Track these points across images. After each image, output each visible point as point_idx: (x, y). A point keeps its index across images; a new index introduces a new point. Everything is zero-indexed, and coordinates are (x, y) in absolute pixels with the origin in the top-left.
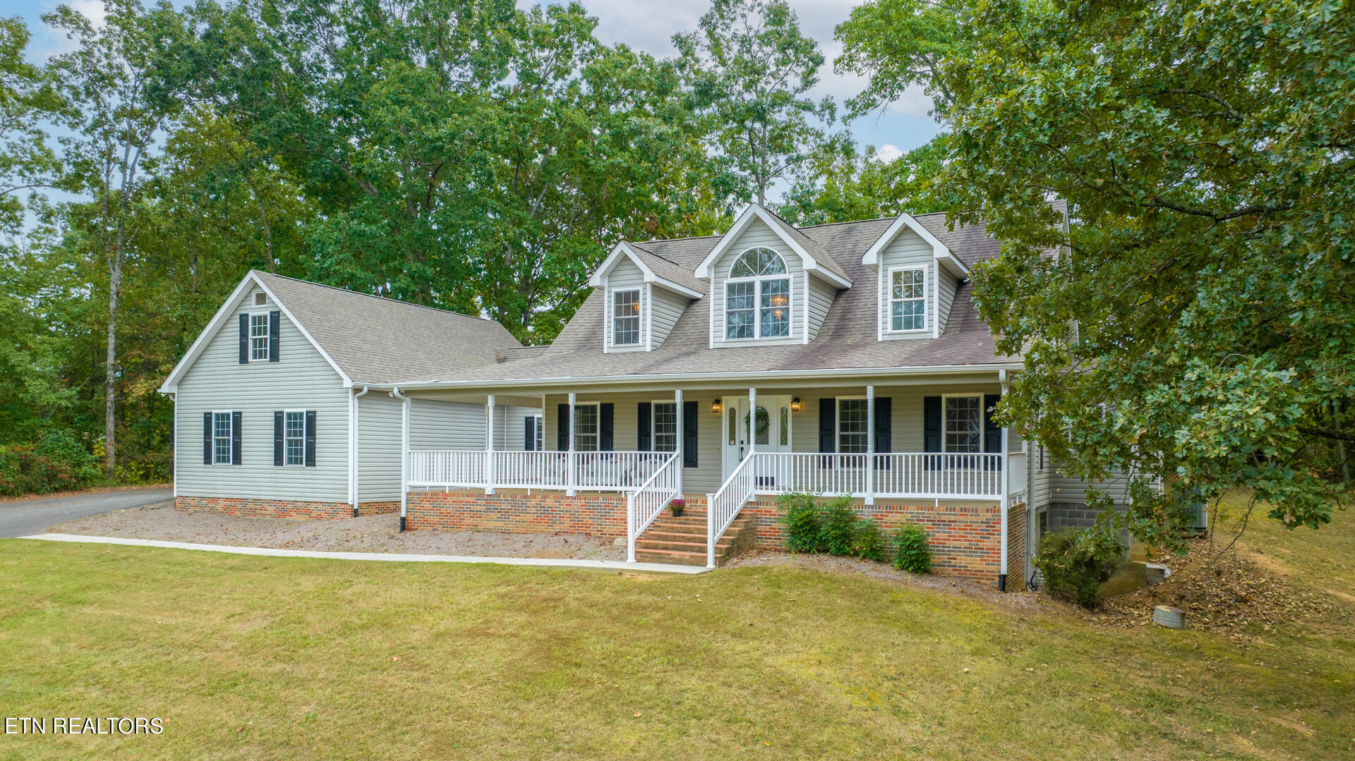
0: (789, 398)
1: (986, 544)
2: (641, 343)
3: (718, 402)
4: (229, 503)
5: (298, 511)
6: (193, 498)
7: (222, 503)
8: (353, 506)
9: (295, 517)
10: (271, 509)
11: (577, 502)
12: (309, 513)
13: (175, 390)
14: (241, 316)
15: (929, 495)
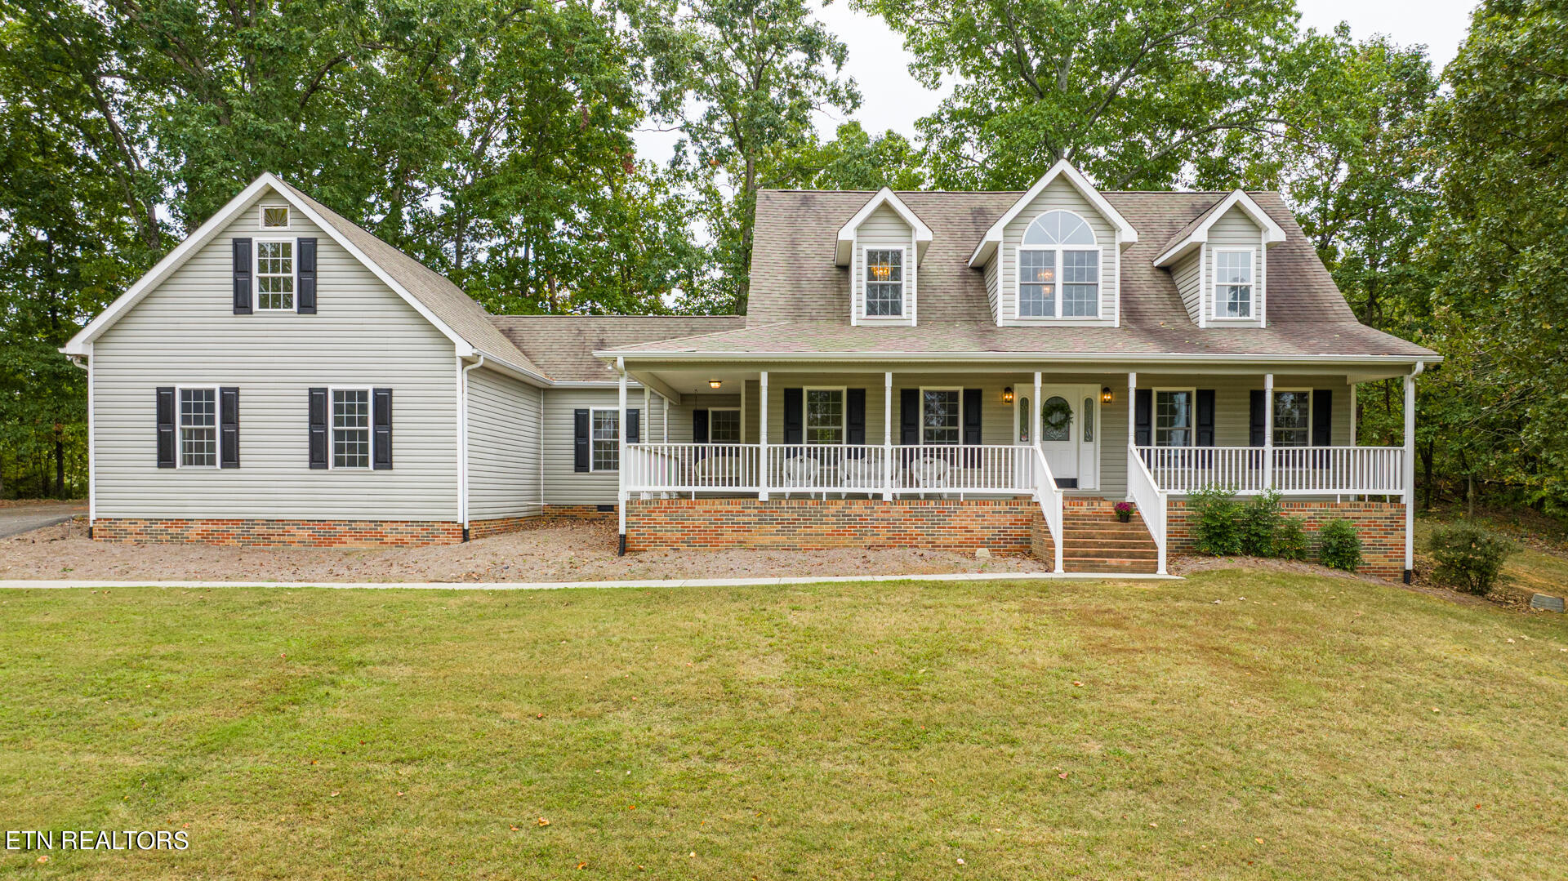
0: (1098, 387)
1: (1391, 540)
2: (904, 315)
3: (1009, 390)
4: (211, 527)
5: (358, 535)
6: (133, 522)
7: (198, 528)
8: (463, 525)
9: (351, 544)
10: (304, 534)
11: (897, 508)
12: (380, 538)
13: (89, 351)
14: (236, 242)
15: (1331, 491)
